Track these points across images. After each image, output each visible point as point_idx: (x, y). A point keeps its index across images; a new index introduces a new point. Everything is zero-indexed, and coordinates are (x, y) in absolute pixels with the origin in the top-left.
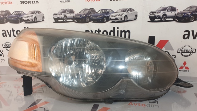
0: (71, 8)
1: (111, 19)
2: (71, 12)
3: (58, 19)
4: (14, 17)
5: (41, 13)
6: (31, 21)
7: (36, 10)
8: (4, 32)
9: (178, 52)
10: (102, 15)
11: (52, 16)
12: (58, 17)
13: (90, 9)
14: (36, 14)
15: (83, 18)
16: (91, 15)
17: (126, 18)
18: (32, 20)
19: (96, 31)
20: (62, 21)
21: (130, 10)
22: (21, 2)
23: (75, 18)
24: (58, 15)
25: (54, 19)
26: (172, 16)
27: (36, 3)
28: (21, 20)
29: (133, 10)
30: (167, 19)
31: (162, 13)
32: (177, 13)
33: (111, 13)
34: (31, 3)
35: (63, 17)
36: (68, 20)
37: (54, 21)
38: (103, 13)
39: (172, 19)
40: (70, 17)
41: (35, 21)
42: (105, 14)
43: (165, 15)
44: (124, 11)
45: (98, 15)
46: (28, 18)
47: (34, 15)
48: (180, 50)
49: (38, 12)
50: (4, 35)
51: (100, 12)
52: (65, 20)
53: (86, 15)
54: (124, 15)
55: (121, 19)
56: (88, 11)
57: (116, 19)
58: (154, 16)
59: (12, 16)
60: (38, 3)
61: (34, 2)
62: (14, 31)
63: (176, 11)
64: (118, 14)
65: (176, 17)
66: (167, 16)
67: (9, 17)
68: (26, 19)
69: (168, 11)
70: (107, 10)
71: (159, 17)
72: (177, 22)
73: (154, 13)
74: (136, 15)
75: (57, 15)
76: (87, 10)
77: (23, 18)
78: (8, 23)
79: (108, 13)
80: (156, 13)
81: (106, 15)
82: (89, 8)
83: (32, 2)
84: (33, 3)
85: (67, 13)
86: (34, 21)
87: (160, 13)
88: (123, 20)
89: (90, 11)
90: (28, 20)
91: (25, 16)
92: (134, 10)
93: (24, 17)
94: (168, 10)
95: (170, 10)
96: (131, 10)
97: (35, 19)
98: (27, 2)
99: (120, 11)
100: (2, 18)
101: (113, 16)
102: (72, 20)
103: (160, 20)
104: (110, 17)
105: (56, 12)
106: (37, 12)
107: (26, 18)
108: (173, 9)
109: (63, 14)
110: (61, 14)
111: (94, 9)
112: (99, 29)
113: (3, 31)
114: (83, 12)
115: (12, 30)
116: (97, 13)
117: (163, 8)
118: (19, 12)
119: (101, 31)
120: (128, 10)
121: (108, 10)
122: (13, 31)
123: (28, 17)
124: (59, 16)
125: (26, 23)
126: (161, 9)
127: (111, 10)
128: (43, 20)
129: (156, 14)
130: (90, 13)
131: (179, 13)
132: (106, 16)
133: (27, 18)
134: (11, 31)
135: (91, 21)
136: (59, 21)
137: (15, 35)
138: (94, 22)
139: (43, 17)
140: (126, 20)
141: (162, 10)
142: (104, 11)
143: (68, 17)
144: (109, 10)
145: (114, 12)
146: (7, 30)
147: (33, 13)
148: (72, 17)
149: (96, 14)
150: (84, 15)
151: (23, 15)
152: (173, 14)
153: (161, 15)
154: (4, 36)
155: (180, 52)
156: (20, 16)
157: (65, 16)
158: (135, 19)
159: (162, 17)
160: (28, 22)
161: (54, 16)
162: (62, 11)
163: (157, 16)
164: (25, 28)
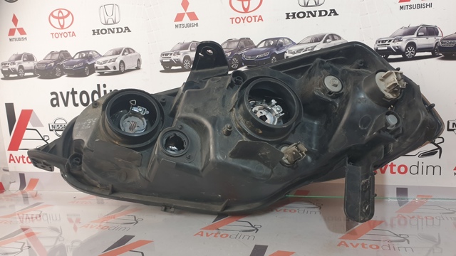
3: (171, 63)
4: (78, 63)
5: (134, 51)
6: (112, 70)
7: (125, 46)
8: (54, 96)
9: (449, 130)
10: (268, 51)
11: (159, 58)
12: (171, 61)
13: (241, 39)
14: (123, 55)
16: (244, 52)
18: (115, 68)
20: (180, 67)
21: (330, 37)
22: (94, 31)
24: (171, 54)
25: (163, 64)
26: (430, 46)
27: (125, 32)
28: (92, 69)
29: (337, 38)
30: (418, 54)
31: (404, 40)
32: (440, 38)
33: (288, 46)
34: (113, 32)
35: (182, 60)
37: (163, 69)
38: (269, 46)
39: (430, 54)
41: (121, 70)
42: (275, 49)
43: (412, 44)
44: (317, 39)
45: (259, 51)
46: (107, 65)
47: (120, 58)
48: (454, 124)
49: (129, 50)
50: (55, 102)
51: (262, 45)
52: (186, 65)
53: (232, 52)
56: (236, 44)
58: (386, 48)
59: (73, 62)
60: (129, 31)
61: (120, 30)
62: (76, 93)
63: (437, 34)
64: (304, 46)
65: (440, 47)
66: (418, 47)
67: (67, 65)
68: (102, 66)
69: (418, 36)
70: (278, 39)
71: (399, 51)
72: (442, 59)
73: (387, 43)
75: (169, 56)
76: (235, 41)
77: (96, 65)
78: (64, 77)
79: (281, 45)
80: (390, 41)
81: (278, 50)
82: (239, 38)
83: (116, 30)
84: (118, 32)
85: (191, 50)
86: (118, 69)
87: (400, 40)
89: (242, 43)
90: (107, 68)
91: (101, 60)
92: (339, 37)
93: (99, 63)
94: (420, 34)
95: (423, 34)
96: (333, 37)
97: (122, 65)
98: (105, 30)
99: (309, 40)
100: (52, 68)
101: (294, 53)
103: (401, 56)
104: (286, 55)
105: (168, 49)
106: (125, 51)
107: (101, 64)
108: (432, 31)
109: (181, 54)
110: (178, 54)
111: (249, 39)
113: (52, 93)
114: (226, 45)
115: (71, 91)
116: (256, 47)
117: (406, 30)
118: (89, 51)
120: (328, 38)
121: (281, 41)
122: (74, 93)
123: (105, 62)
124: (173, 57)
125: (102, 74)
126: (402, 31)
127: (289, 39)
128: (138, 68)
129: (392, 45)
130: (242, 48)
131: (444, 39)
132: (277, 53)
133: (105, 65)
134: (68, 93)
135: (242, 66)
136: (173, 68)
137: (76, 102)
139: (139, 60)
141: (405, 34)
142: (272, 43)
143: (192, 59)
144: (283, 38)
145: (294, 44)
146: (61, 93)
147: (117, 53)
149: (254, 49)
150: (229, 54)
151: (96, 58)
152: (431, 41)
153: (403, 45)
154: (54, 106)
155: (453, 130)
156: (89, 61)
157: (186, 58)
159: (406, 50)
160: (106, 72)
161: (161, 59)
162: (179, 47)
163: (394, 48)
164: (98, 86)
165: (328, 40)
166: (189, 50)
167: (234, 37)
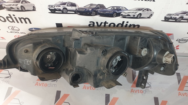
0: (73, 2)
1: (122, 15)
2: (73, 5)
3: (55, 10)
5: (29, 2)
6: (17, 9)
9: (177, 41)
10: (112, 11)
11: (47, 7)
13: (99, 5)
14: (22, 3)
15: (89, 11)
16: (99, 10)
17: (140, 15)
18: (18, 8)
19: (102, 23)
20: (61, 12)
21: (146, 10)
23: (77, 11)
24: (55, 6)
25: (50, 9)
30: (182, 21)
33: (124, 10)
35: (62, 9)
36: (68, 12)
37: (50, 12)
39: (187, 21)
40: (71, 10)
41: (23, 10)
44: (139, 10)
45: (108, 11)
46: (11, 6)
47: (20, 4)
49: (26, 2)
51: (110, 8)
52: (65, 11)
53: (93, 9)
54: (138, 13)
55: (134, 16)
56: (95, 6)
57: (129, 15)
58: (170, 17)
64: (132, 11)
66: (184, 18)
68: (9, 7)
69: (187, 15)
70: (119, 7)
73: (171, 15)
74: (152, 15)
75: (53, 7)
77: (3, 6)
79: (120, 10)
80: (173, 15)
81: (118, 11)
82: (97, 4)
85: (67, 5)
86: (20, 9)
87: (178, 15)
88: (136, 16)
89: (99, 6)
90: (12, 8)
91: (6, 4)
92: (151, 10)
96: (148, 10)
97: (23, 8)
99: (135, 9)
101: (126, 13)
102: (74, 12)
103: (175, 20)
104: (122, 13)
105: (52, 4)
107: (7, 6)
109: (61, 7)
110: (59, 6)
111: (103, 5)
112: (106, 22)
114: (89, 6)
116: (106, 9)
117: (183, 12)
119: (108, 23)
120: (145, 10)
121: (121, 8)
124: (56, 8)
125: (10, 10)
126: (181, 12)
127: (125, 8)
128: (34, 10)
130: (98, 8)
132: (117, 12)
135: (97, 15)
136: (56, 12)
138: (101, 16)
139: (34, 7)
140: (139, 17)
142: (115, 8)
143: (68, 10)
144: (122, 7)
145: (127, 10)
147: (17, 2)
148: (73, 10)
149: (105, 9)
150: (90, 10)
151: (2, 2)
153: (178, 17)
157: (65, 8)
158: (149, 18)
159: (178, 19)
160: (12, 10)
161: (49, 7)
162: (60, 3)
163: (173, 17)
164: (10, 15)
165: (145, 11)
166: (66, 5)
167: (94, 3)
